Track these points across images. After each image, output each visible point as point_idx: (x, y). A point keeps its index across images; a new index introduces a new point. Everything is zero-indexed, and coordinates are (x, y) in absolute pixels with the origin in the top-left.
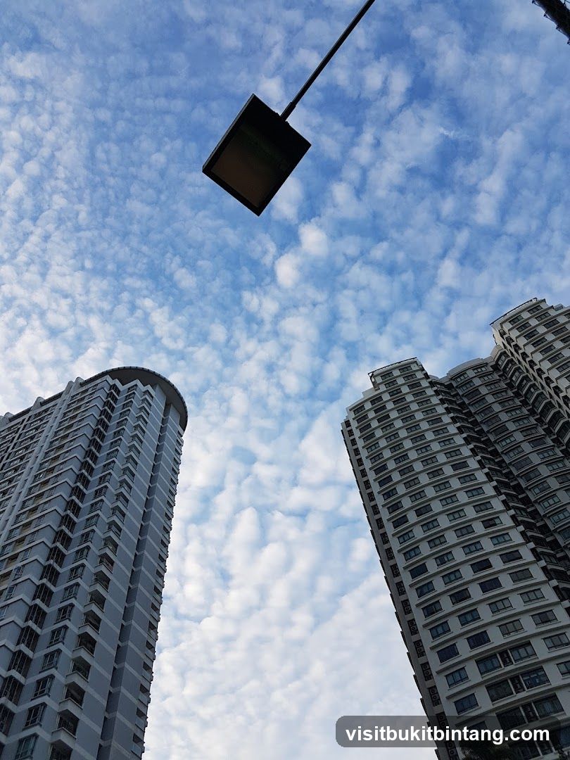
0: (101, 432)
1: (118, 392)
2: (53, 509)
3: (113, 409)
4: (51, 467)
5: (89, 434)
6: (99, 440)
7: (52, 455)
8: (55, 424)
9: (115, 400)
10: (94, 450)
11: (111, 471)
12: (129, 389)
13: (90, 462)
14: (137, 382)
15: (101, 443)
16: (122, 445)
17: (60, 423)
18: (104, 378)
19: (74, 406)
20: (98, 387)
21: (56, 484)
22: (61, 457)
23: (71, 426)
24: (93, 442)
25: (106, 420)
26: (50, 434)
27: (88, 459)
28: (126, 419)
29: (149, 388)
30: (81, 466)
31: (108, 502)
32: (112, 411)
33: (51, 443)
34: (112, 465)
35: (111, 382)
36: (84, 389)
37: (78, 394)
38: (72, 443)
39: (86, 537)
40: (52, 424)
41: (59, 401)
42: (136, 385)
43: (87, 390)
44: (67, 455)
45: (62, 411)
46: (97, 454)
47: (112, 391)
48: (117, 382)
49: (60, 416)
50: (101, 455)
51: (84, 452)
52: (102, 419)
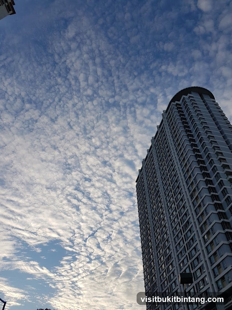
0: (185, 122)
1: (180, 105)
2: (190, 155)
3: (182, 112)
4: (178, 143)
5: (181, 125)
6: (186, 125)
7: (176, 140)
8: (169, 130)
9: (181, 108)
10: (187, 129)
11: (199, 131)
12: (182, 101)
13: (189, 133)
14: (184, 96)
15: (188, 125)
16: (195, 121)
17: (170, 128)
18: (171, 104)
19: (170, 120)
20: (172, 108)
21: (184, 147)
22: (179, 138)
23: (174, 127)
24: (185, 127)
25: (183, 117)
26: (170, 134)
27: (188, 133)
28: (190, 111)
29: (189, 95)
30: (190, 142)
31: (207, 141)
32: (183, 112)
33: (172, 136)
34: (198, 129)
35: (175, 103)
36: (168, 113)
37: (168, 116)
38: (179, 132)
39: (208, 157)
40: (168, 131)
41: (164, 122)
42: (184, 98)
43: (169, 113)
44: (180, 136)
45: (167, 125)
46: (190, 129)
47: (177, 106)
48: (177, 102)
49: (168, 127)
50: (191, 129)
51: (185, 132)
52: (182, 117)
